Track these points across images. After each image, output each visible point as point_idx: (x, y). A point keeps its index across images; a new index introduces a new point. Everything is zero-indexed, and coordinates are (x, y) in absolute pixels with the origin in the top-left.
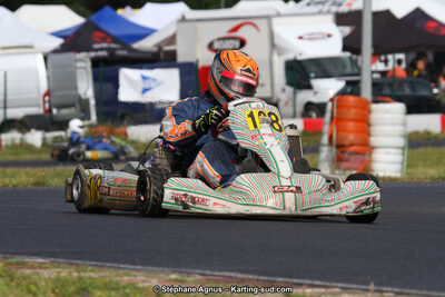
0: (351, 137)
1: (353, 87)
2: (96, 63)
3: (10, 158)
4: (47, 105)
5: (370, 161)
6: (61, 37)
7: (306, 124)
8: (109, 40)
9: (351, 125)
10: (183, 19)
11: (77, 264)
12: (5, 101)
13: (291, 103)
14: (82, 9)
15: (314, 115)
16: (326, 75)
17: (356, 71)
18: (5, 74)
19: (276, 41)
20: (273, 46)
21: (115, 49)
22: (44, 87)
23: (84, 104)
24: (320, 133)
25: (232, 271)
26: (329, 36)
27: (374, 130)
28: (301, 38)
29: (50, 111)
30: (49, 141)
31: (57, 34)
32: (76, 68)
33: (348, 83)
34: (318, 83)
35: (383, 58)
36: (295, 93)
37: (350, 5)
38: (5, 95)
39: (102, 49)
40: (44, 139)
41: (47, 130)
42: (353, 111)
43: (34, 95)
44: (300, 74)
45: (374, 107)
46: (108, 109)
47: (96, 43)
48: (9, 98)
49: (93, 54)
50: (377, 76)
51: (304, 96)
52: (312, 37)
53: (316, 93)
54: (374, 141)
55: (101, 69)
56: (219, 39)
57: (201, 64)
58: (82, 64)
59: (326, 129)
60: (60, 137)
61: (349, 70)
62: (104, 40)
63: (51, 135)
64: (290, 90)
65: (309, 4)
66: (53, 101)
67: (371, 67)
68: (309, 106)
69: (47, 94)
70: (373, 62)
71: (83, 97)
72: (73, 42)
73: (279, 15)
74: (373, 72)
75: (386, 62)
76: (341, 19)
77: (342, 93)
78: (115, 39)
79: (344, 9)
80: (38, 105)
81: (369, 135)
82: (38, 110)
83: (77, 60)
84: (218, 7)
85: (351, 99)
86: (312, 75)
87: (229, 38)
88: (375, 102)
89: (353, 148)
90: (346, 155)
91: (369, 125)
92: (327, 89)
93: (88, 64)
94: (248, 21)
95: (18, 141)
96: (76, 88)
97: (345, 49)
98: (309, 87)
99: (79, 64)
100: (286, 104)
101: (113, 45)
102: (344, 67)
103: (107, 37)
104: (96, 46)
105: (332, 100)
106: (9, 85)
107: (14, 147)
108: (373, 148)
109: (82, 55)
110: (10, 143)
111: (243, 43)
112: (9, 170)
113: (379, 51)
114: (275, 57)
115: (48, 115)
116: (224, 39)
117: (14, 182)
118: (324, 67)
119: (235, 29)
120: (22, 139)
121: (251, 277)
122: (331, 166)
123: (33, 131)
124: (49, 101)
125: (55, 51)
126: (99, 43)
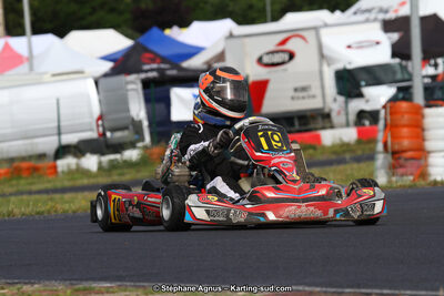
0: (406, 143)
1: (405, 93)
2: (146, 84)
3: (67, 184)
4: (101, 129)
5: (427, 166)
6: (111, 60)
7: (359, 133)
8: (158, 60)
9: (405, 131)
10: (231, 36)
11: (143, 286)
12: (59, 127)
13: (343, 113)
14: (130, 32)
15: (367, 123)
16: (378, 82)
17: (406, 77)
18: (58, 101)
19: (325, 52)
20: (322, 56)
21: (164, 70)
22: (96, 111)
23: (137, 126)
24: (374, 141)
25: (301, 284)
26: (378, 43)
27: (428, 134)
28: (349, 47)
29: (104, 134)
30: (105, 164)
31: (106, 58)
32: (127, 90)
33: (399, 89)
34: (369, 91)
35: (432, 62)
36: (346, 103)
37: (396, 11)
38: (59, 121)
39: (152, 70)
40: (100, 163)
41: (103, 154)
42: (406, 117)
43: (87, 120)
44: (350, 82)
45: (428, 111)
46: (161, 129)
47: (145, 64)
48: (62, 124)
49: (143, 76)
50: (427, 80)
51: (356, 105)
52: (361, 46)
53: (367, 101)
54: (429, 145)
55: (153, 89)
56: (268, 53)
57: (251, 80)
58: (133, 86)
59: (380, 136)
60: (116, 160)
61: (399, 76)
62: (153, 61)
63: (106, 159)
64: (341, 99)
65: (355, 13)
66: (106, 125)
67: (421, 72)
68: (361, 115)
69: (100, 118)
70: (423, 66)
71: (136, 118)
72: (123, 65)
73: (326, 25)
74: (424, 77)
75: (436, 66)
76: (388, 26)
77: (393, 100)
78: (164, 60)
79: (391, 16)
80: (91, 130)
81: (424, 140)
82: (93, 135)
83: (128, 83)
84: (265, 21)
85: (404, 105)
86: (363, 83)
87: (277, 52)
88: (428, 106)
89: (409, 154)
90: (402, 161)
91: (423, 130)
92: (378, 96)
93: (139, 86)
94: (296, 33)
95: (74, 167)
96: (128, 111)
97: (394, 55)
98: (360, 95)
99: (130, 87)
100: (339, 113)
101: (163, 66)
102: (394, 73)
103: (156, 58)
104: (146, 67)
105: (384, 107)
106: (62, 112)
107: (70, 173)
108: (429, 152)
109: (132, 77)
110: (65, 169)
111: (292, 56)
112: (67, 196)
113: (429, 55)
114: (325, 68)
115: (102, 139)
116: (273, 52)
117: (74, 207)
118: (375, 75)
119: (283, 42)
120: (78, 165)
121: (318, 289)
122: (388, 173)
123: (88, 155)
124: (103, 125)
125: (106, 75)
126: (149, 64)
